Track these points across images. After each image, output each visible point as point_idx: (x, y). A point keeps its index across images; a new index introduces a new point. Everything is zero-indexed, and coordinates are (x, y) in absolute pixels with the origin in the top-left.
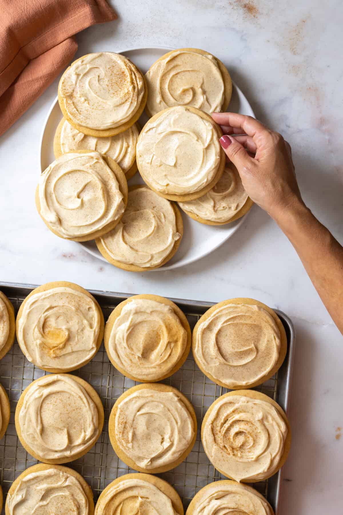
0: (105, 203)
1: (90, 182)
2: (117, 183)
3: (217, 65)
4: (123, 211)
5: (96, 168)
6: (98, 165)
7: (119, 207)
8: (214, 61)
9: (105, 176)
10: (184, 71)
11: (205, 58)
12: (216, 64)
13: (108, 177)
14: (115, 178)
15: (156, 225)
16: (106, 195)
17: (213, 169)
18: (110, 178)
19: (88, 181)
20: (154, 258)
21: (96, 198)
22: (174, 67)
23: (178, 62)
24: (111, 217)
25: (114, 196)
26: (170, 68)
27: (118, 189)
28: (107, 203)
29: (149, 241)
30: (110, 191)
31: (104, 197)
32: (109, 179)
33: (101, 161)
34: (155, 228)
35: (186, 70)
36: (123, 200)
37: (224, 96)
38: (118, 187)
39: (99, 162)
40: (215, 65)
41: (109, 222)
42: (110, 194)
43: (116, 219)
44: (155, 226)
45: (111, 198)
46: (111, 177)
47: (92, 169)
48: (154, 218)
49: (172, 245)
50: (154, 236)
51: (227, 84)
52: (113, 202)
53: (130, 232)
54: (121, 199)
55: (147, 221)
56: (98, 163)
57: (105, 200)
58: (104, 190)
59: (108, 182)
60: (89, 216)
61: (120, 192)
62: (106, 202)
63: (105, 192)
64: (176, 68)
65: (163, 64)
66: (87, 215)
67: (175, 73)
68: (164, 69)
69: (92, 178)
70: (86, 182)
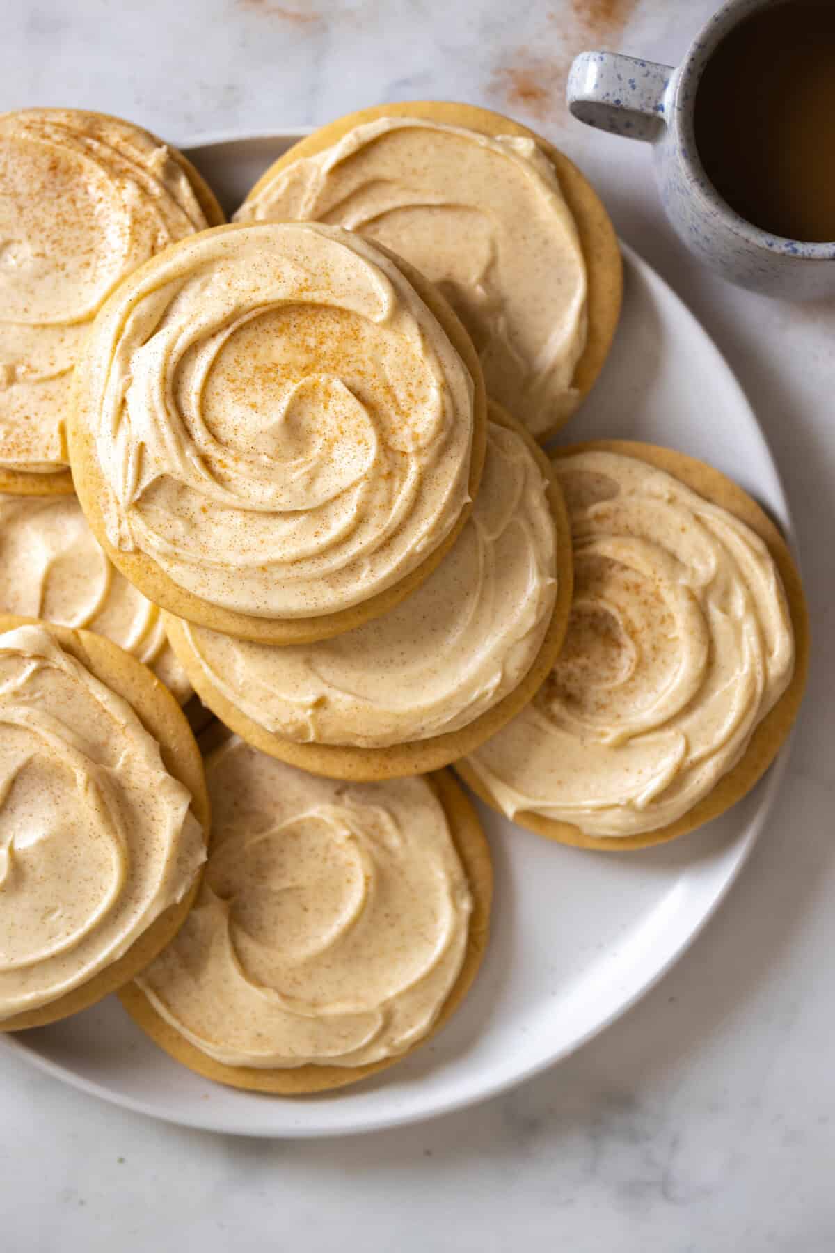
0: (118, 842)
1: (30, 761)
2: (151, 738)
3: (555, 183)
4: (202, 857)
5: (43, 697)
6: (48, 682)
7: (183, 844)
8: (542, 163)
9: (87, 722)
10: (408, 208)
11: (500, 150)
12: (551, 178)
13: (105, 723)
14: (137, 721)
15: (370, 872)
16: (113, 806)
17: (528, 634)
18: (115, 727)
19: (19, 762)
20: (398, 1018)
21: (73, 825)
22: (365, 188)
23: (381, 165)
24: (158, 897)
25: (150, 801)
26: (343, 191)
27: (160, 765)
28: (129, 839)
29: (356, 946)
30: (125, 783)
31: (106, 818)
32: (109, 732)
33: (60, 660)
34: (367, 885)
35: (416, 199)
36: (191, 807)
37: (585, 323)
38: (159, 759)
39: (48, 668)
40: (548, 185)
41: (152, 918)
42: (131, 796)
43: (179, 897)
44: (367, 878)
45: (139, 811)
46: (115, 722)
47: (26, 703)
48: (352, 844)
49: (462, 940)
50: (371, 921)
51: (598, 267)
52: (149, 830)
53: (261, 928)
54: (183, 810)
55: (325, 859)
56: (48, 673)
57: (113, 832)
58: (102, 787)
59: (105, 744)
60: (58, 914)
61: (171, 779)
62: (121, 836)
63: (106, 796)
64: (374, 193)
65: (312, 177)
66: (50, 911)
67: (365, 217)
68: (318, 198)
69: (35, 745)
70: (12, 768)
